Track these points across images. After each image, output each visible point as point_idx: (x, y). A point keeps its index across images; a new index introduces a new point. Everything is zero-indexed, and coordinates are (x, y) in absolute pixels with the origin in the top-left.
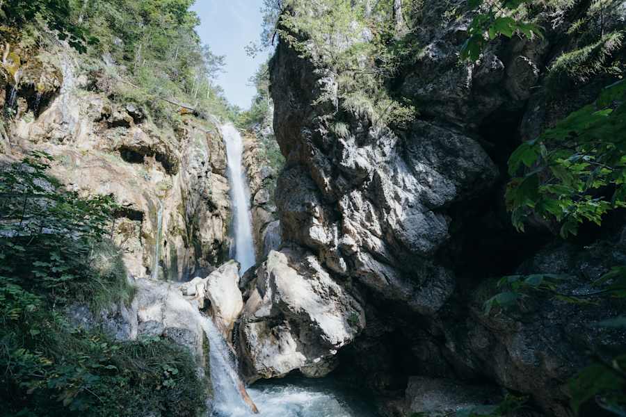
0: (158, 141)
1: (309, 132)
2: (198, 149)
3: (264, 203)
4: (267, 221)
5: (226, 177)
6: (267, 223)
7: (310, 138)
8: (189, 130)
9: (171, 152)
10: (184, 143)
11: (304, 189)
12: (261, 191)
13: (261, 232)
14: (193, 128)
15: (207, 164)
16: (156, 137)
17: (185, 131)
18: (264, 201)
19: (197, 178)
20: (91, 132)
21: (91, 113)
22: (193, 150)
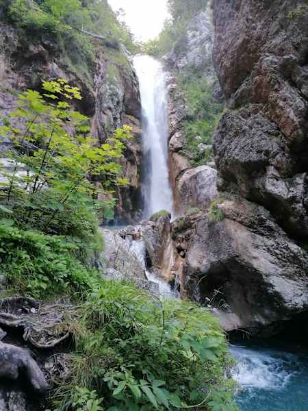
0: (74, 78)
1: (276, 60)
2: (112, 86)
3: (181, 149)
4: (183, 168)
5: (139, 119)
6: (183, 171)
7: (275, 68)
8: (102, 64)
9: (88, 90)
10: (98, 79)
11: (259, 133)
12: (177, 135)
13: (177, 179)
14: (106, 61)
15: (121, 104)
16: (73, 73)
17: (97, 66)
18: (179, 146)
19: (112, 119)
20: (9, 69)
21: (8, 47)
22: (108, 87)
